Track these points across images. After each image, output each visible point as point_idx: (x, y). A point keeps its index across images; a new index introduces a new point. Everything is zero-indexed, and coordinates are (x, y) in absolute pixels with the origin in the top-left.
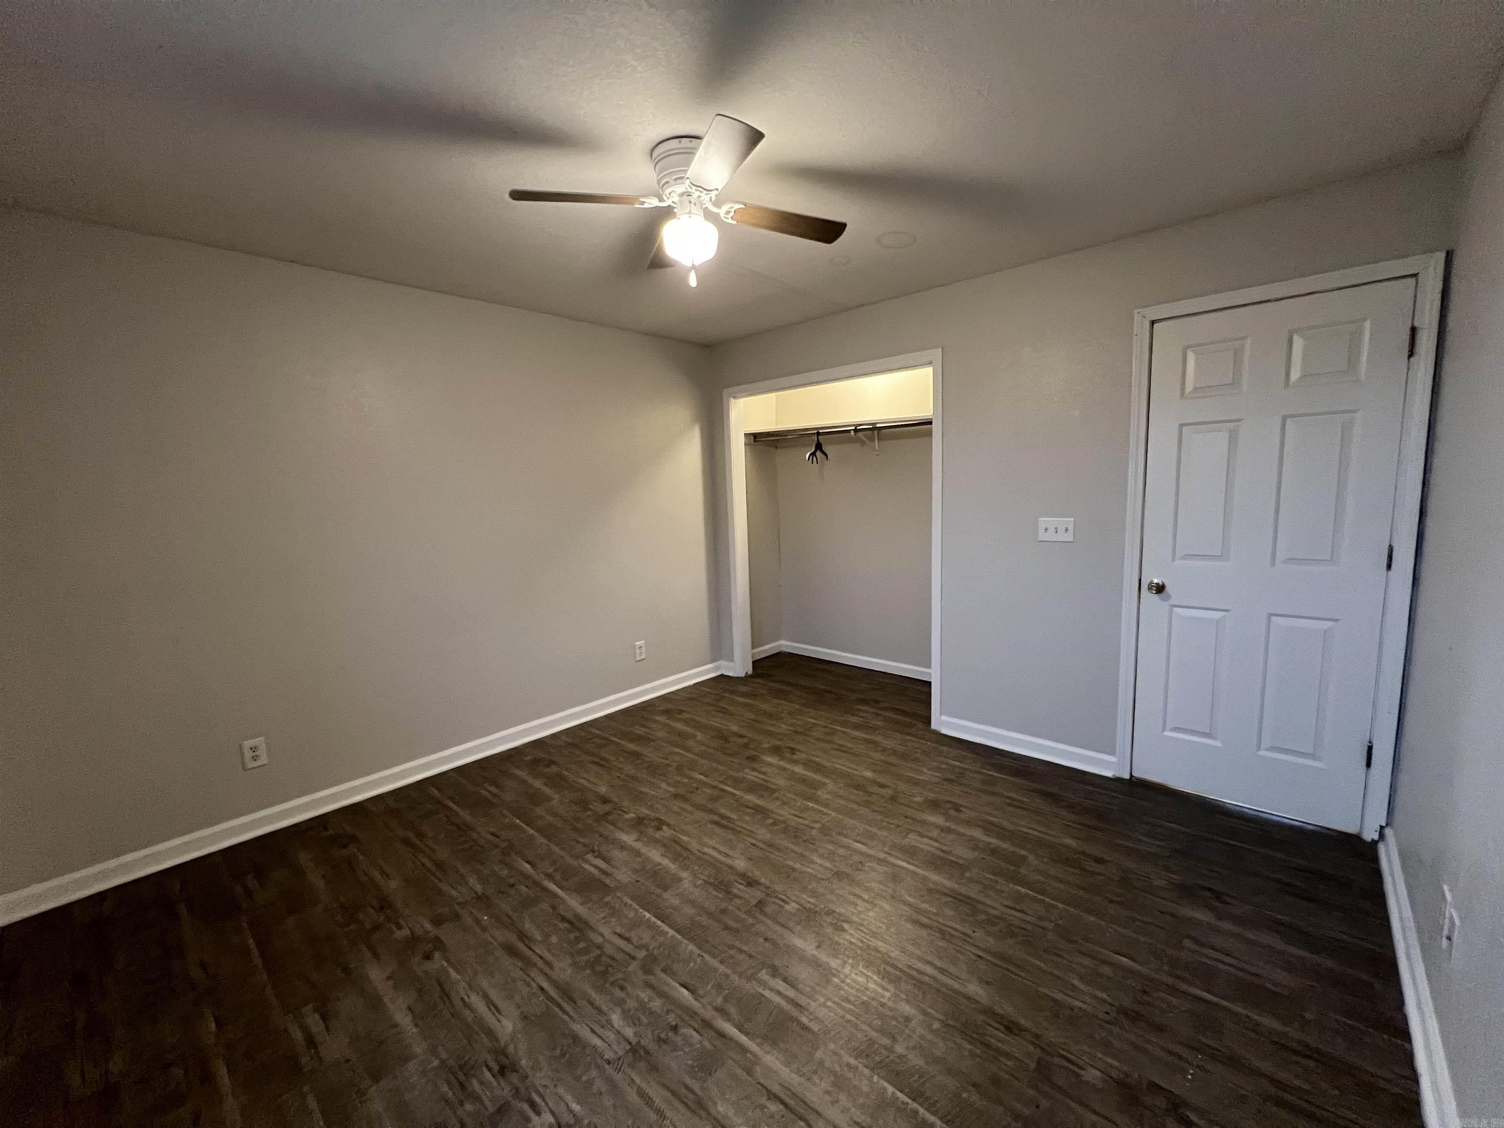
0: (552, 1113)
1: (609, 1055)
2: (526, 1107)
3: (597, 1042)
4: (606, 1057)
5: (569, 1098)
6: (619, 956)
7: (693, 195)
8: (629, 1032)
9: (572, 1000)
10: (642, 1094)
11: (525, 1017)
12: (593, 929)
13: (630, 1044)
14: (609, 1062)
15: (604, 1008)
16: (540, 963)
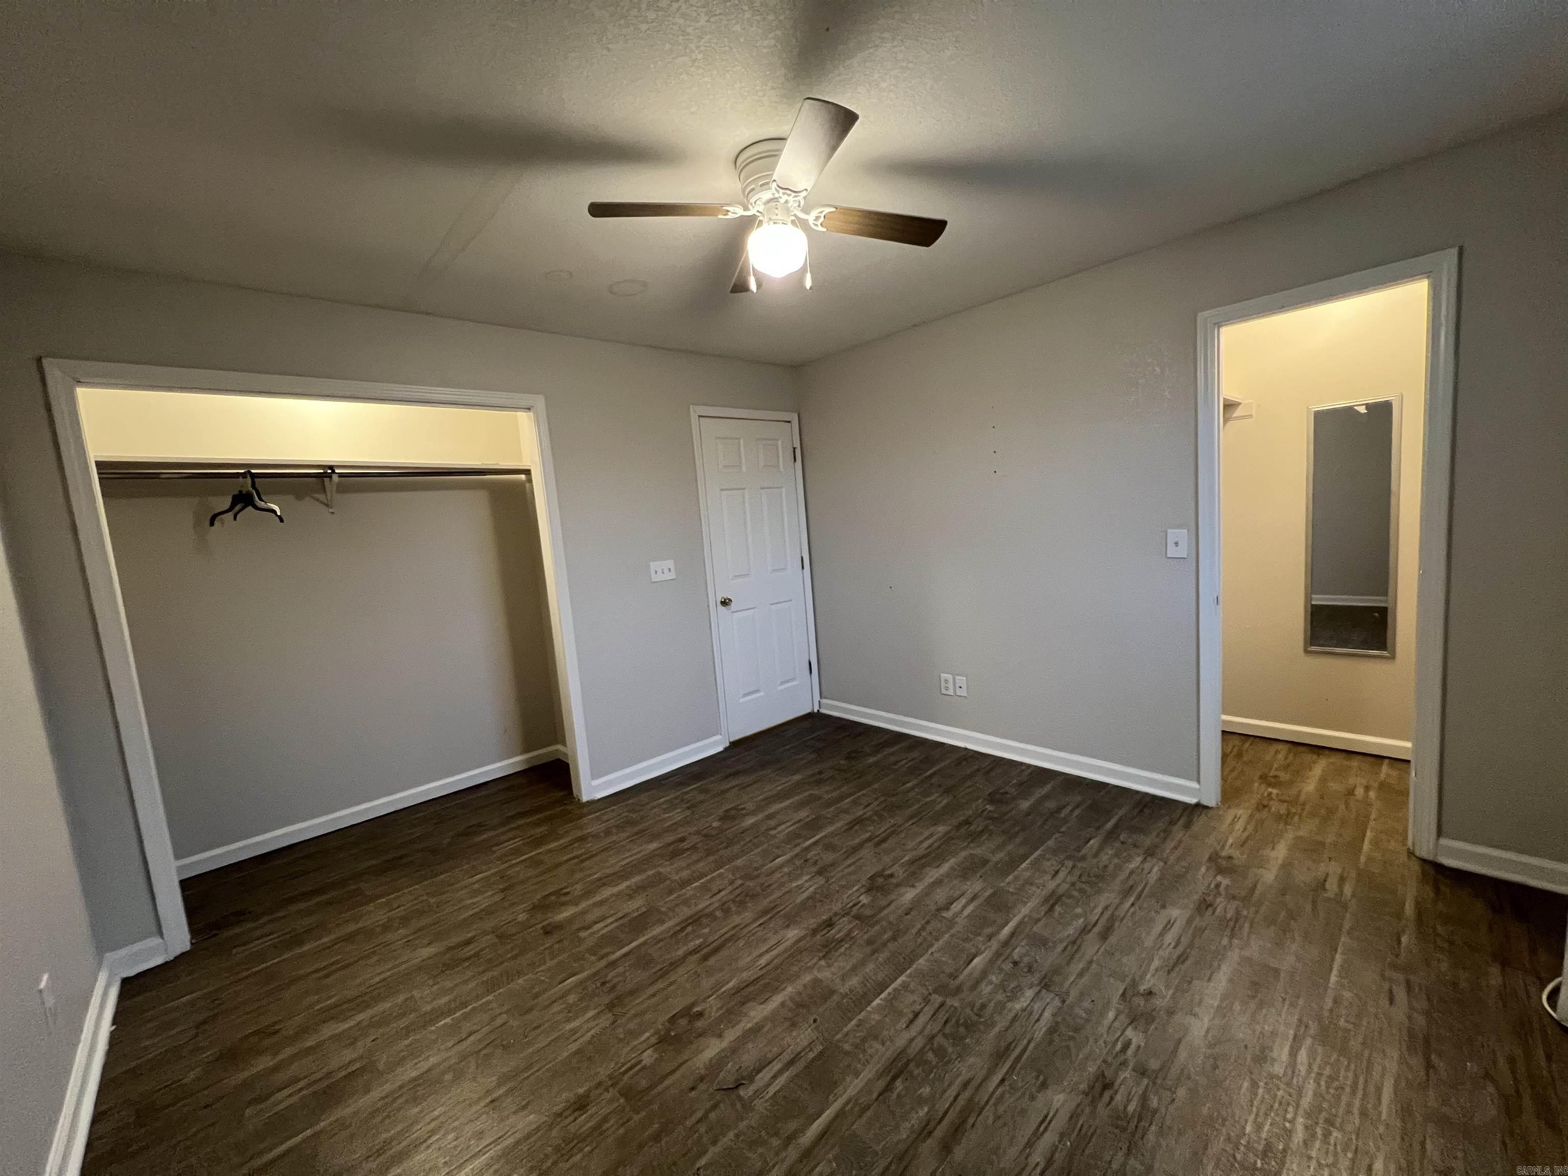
0: (1124, 1031)
1: (1057, 1002)
2: (1130, 1052)
3: (1047, 1015)
4: (1059, 1004)
5: (1106, 1023)
6: (942, 1016)
7: (780, 200)
8: (1030, 993)
9: (1008, 1048)
10: (1081, 975)
11: (1044, 1085)
12: (903, 1051)
13: (1040, 991)
14: (1064, 1002)
15: (1010, 1016)
16: (967, 1094)
